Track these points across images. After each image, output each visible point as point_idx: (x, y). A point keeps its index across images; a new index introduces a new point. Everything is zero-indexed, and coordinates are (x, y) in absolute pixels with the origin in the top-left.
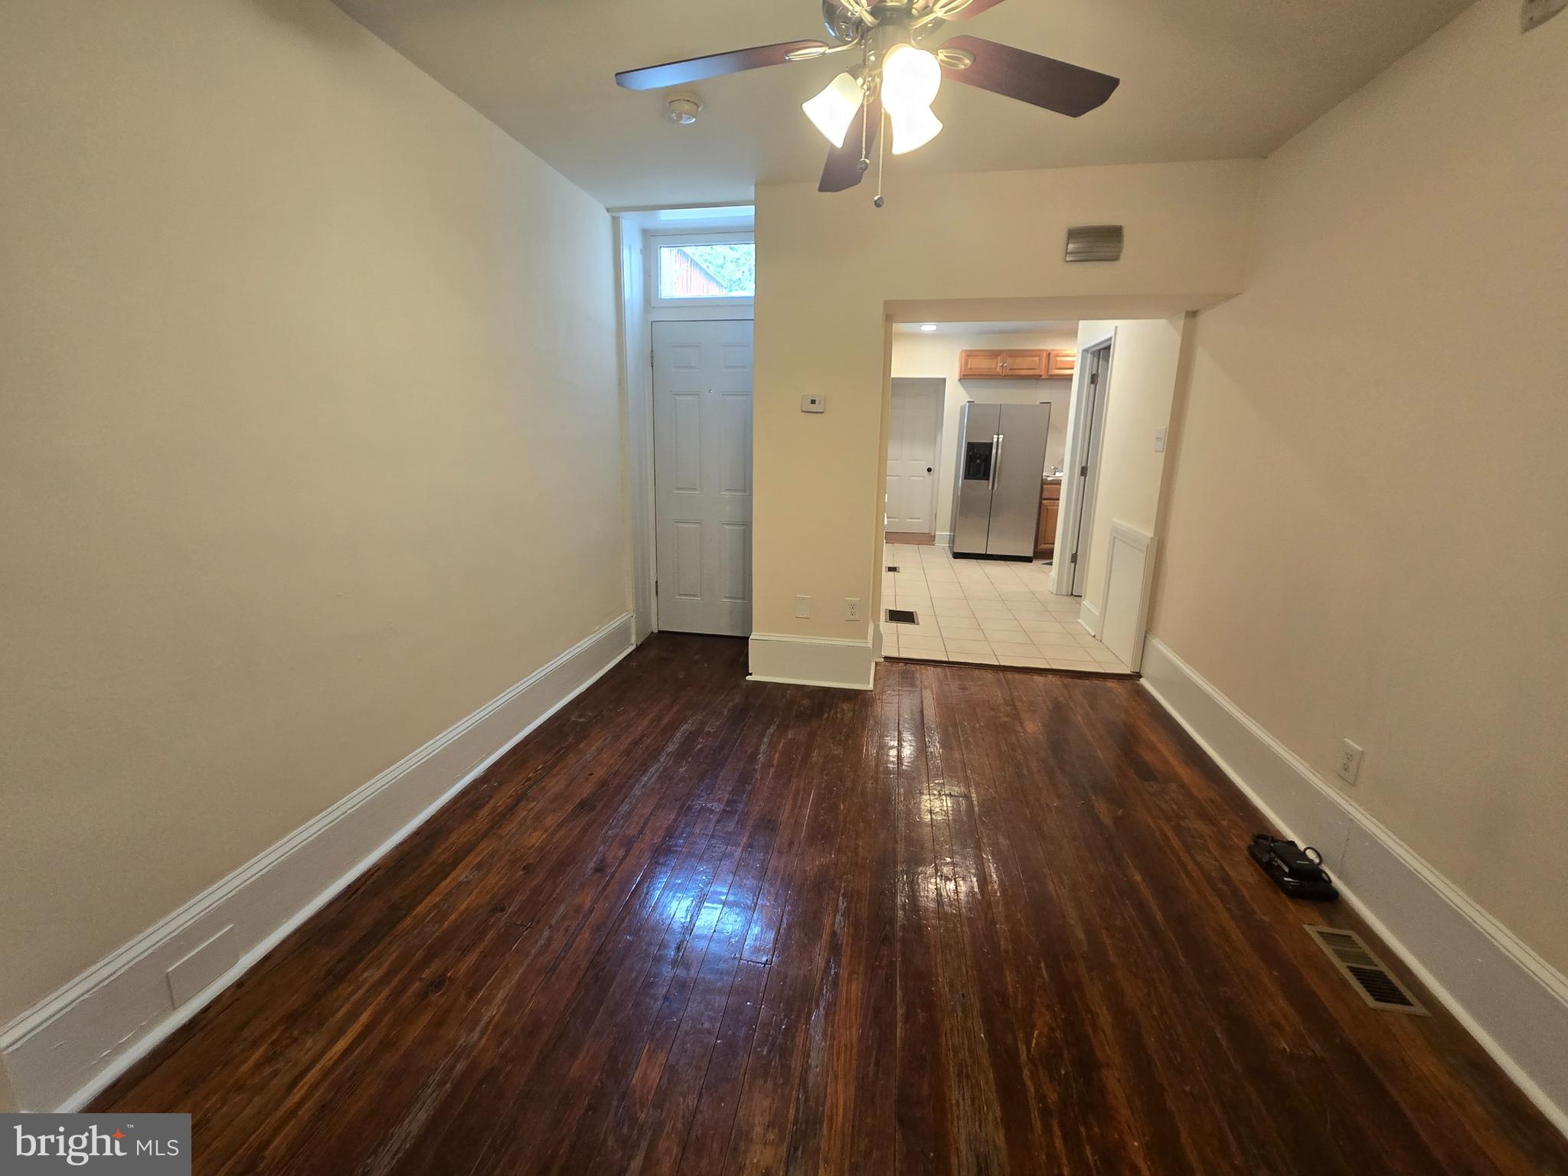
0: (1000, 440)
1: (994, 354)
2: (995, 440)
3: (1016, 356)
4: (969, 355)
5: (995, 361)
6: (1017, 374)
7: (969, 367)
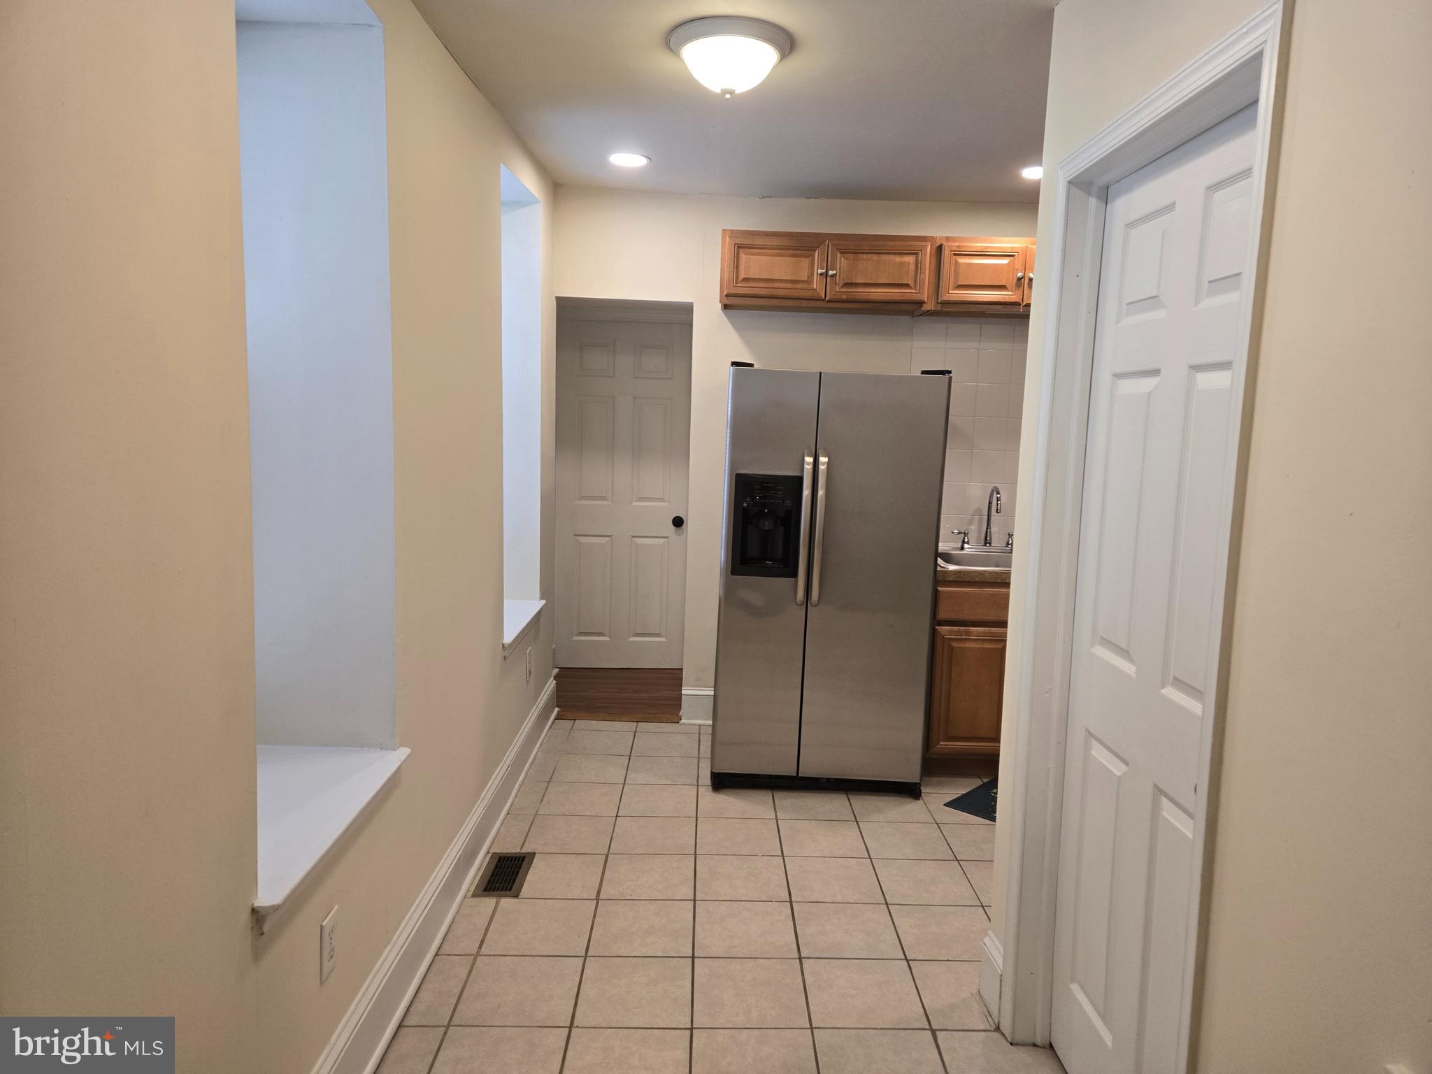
0: (822, 468)
1: (802, 245)
2: (808, 468)
3: (856, 252)
4: (742, 244)
5: (805, 262)
6: (864, 297)
7: (742, 276)
